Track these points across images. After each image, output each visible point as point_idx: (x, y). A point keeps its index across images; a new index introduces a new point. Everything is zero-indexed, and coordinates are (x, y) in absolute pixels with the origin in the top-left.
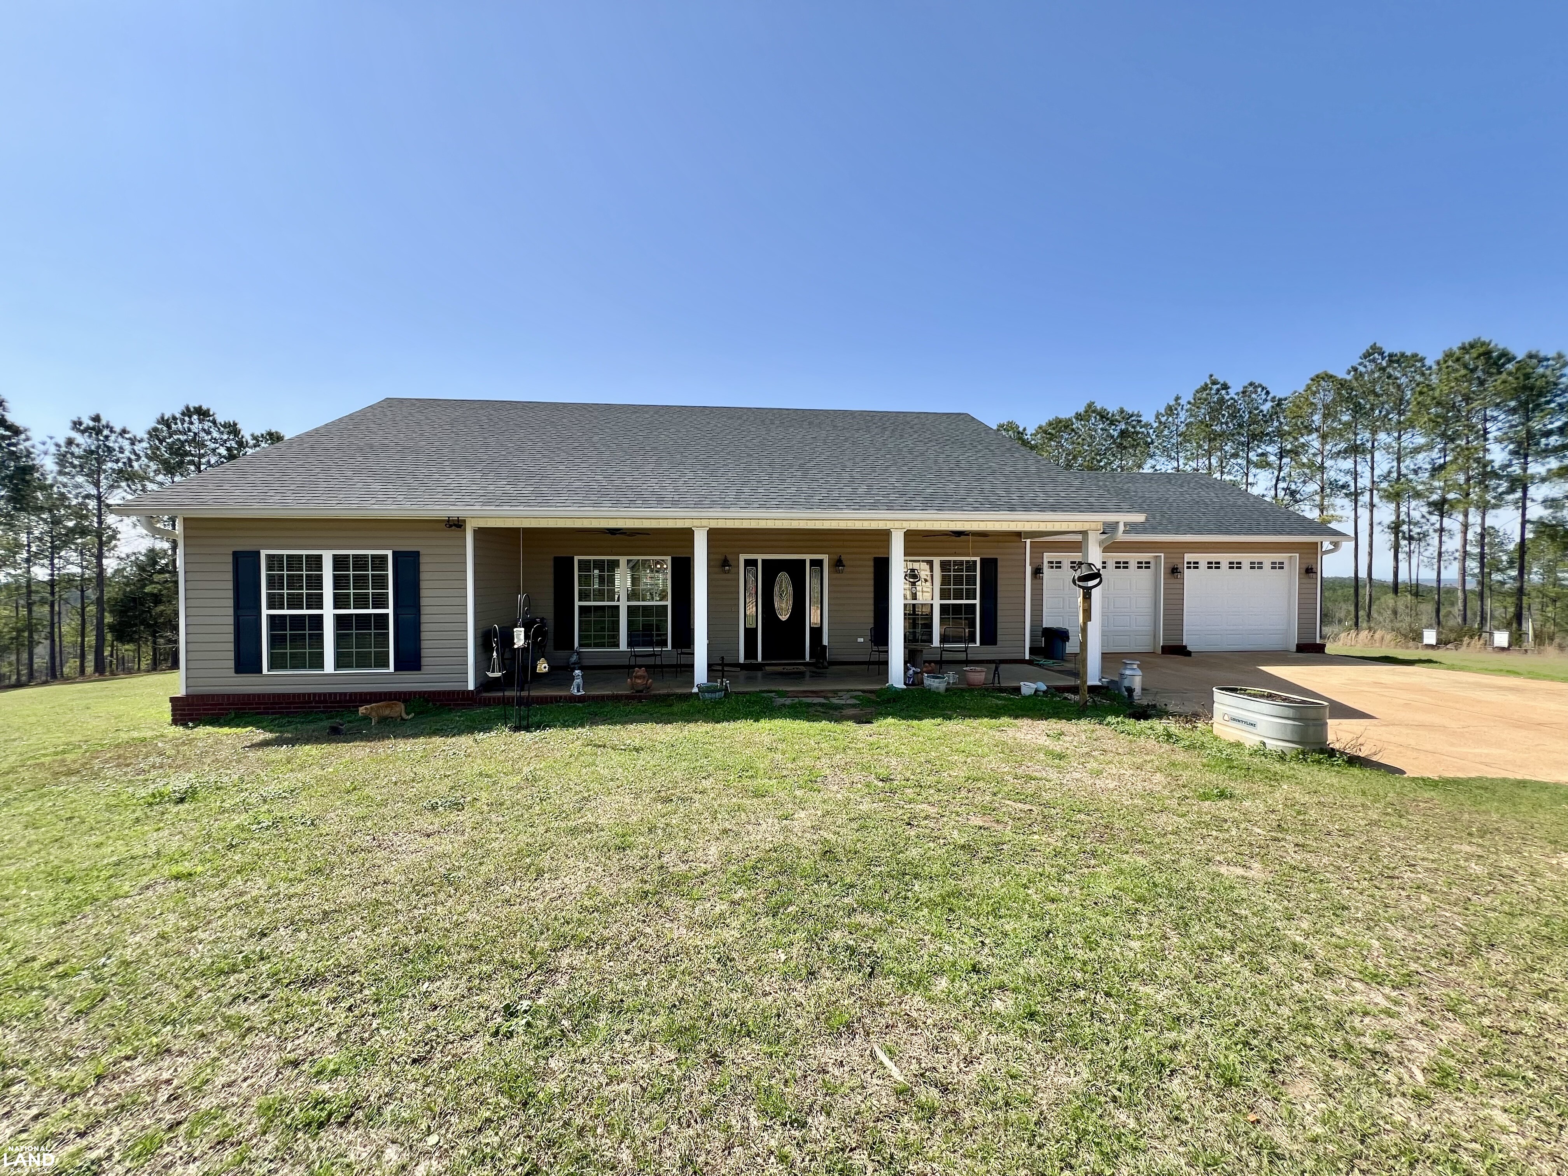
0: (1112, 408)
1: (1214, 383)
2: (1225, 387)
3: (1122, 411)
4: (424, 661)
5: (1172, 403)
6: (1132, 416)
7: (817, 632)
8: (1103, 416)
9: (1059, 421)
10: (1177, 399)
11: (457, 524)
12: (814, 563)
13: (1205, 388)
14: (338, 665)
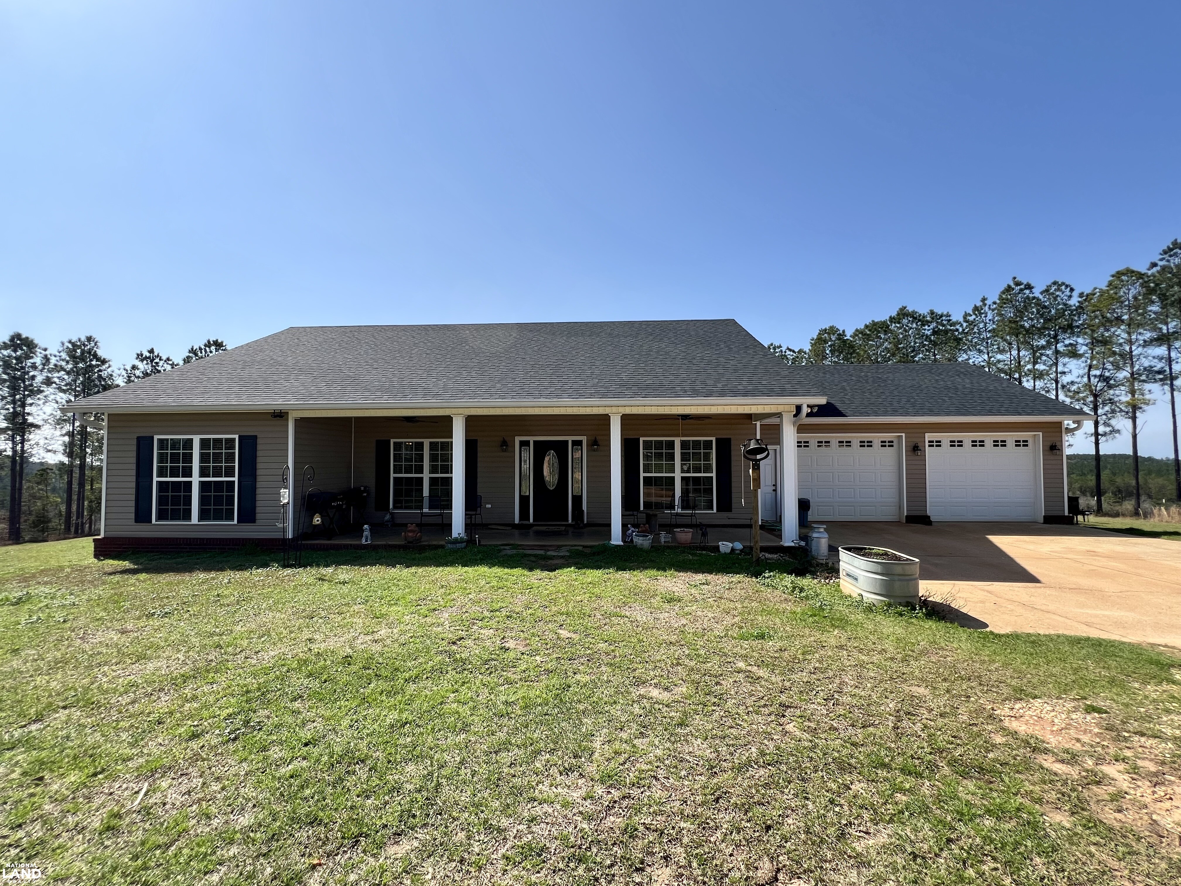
0: (923, 310)
1: (1018, 284)
2: (1029, 287)
4: (258, 516)
5: (979, 304)
6: (941, 316)
7: (577, 500)
8: (915, 317)
10: (984, 300)
11: (280, 415)
12: (575, 443)
13: (1009, 289)
14: (201, 518)
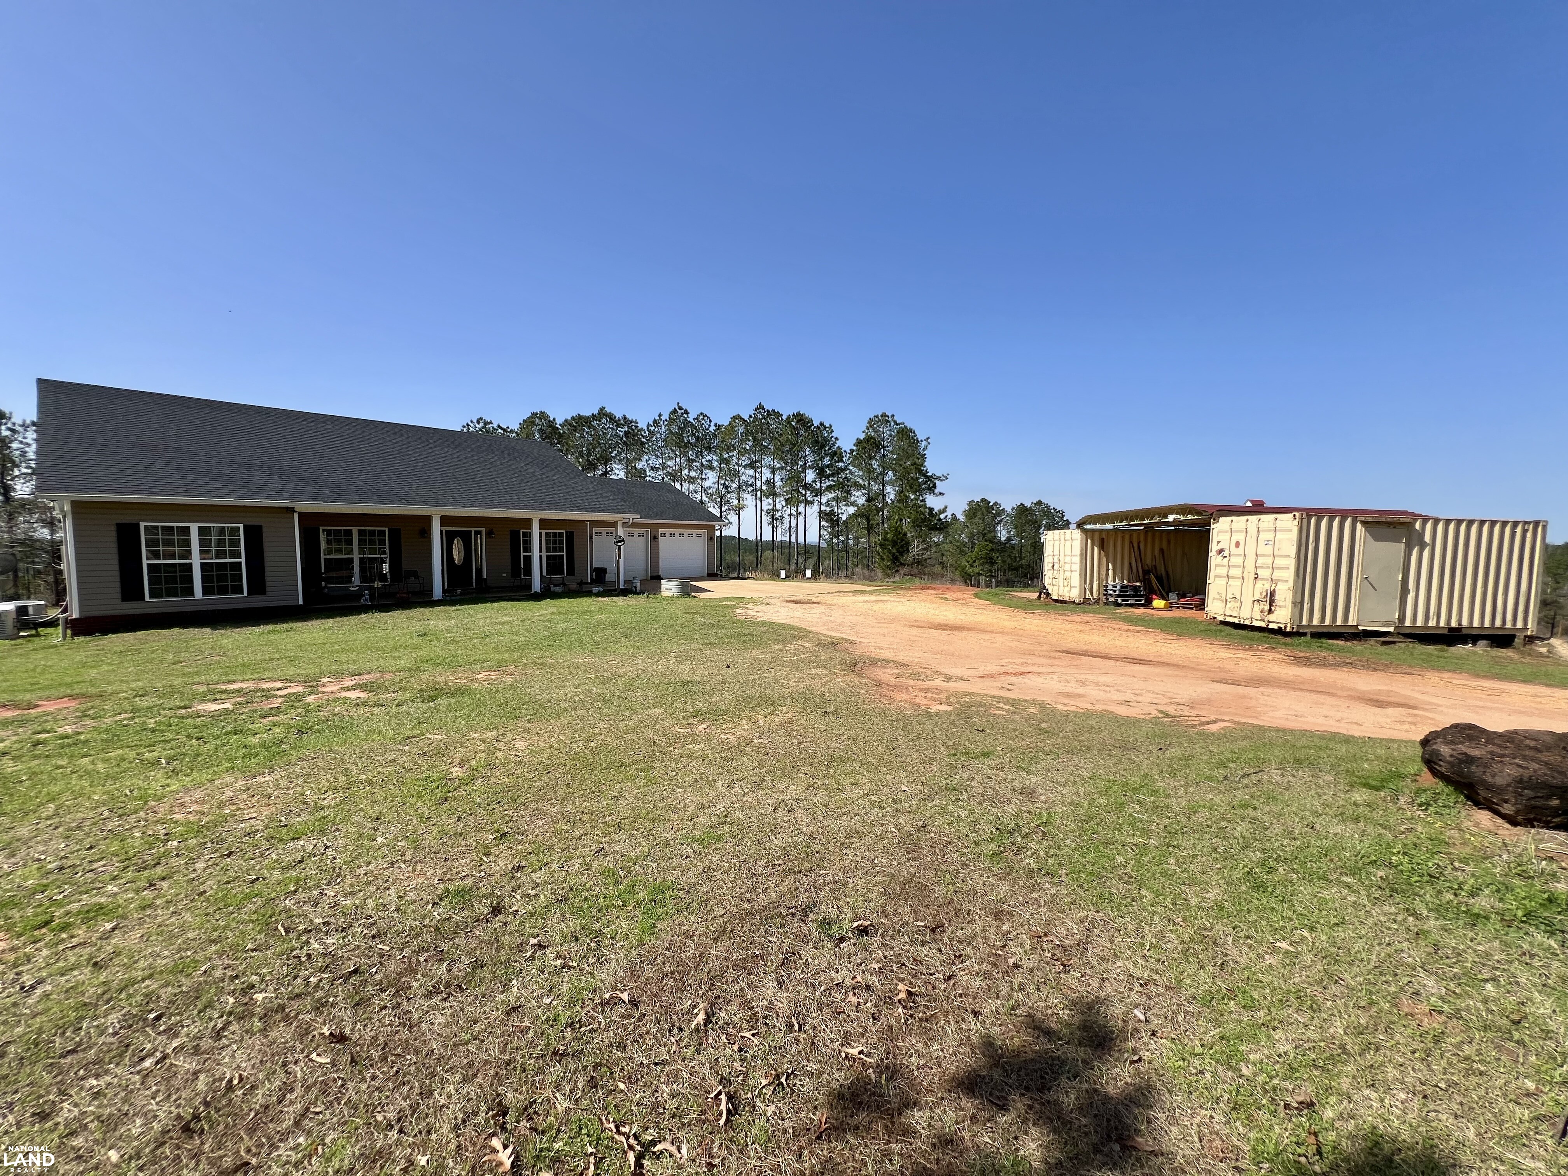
0: (618, 415)
1: (681, 408)
2: (686, 412)
3: (625, 417)
4: (268, 589)
5: (657, 418)
6: (632, 422)
7: (479, 571)
8: (612, 418)
9: (580, 417)
10: (660, 415)
11: (291, 510)
12: (477, 533)
13: (675, 411)
14: (205, 592)
